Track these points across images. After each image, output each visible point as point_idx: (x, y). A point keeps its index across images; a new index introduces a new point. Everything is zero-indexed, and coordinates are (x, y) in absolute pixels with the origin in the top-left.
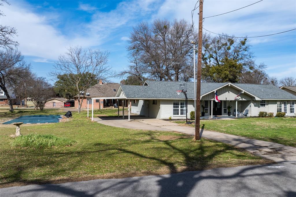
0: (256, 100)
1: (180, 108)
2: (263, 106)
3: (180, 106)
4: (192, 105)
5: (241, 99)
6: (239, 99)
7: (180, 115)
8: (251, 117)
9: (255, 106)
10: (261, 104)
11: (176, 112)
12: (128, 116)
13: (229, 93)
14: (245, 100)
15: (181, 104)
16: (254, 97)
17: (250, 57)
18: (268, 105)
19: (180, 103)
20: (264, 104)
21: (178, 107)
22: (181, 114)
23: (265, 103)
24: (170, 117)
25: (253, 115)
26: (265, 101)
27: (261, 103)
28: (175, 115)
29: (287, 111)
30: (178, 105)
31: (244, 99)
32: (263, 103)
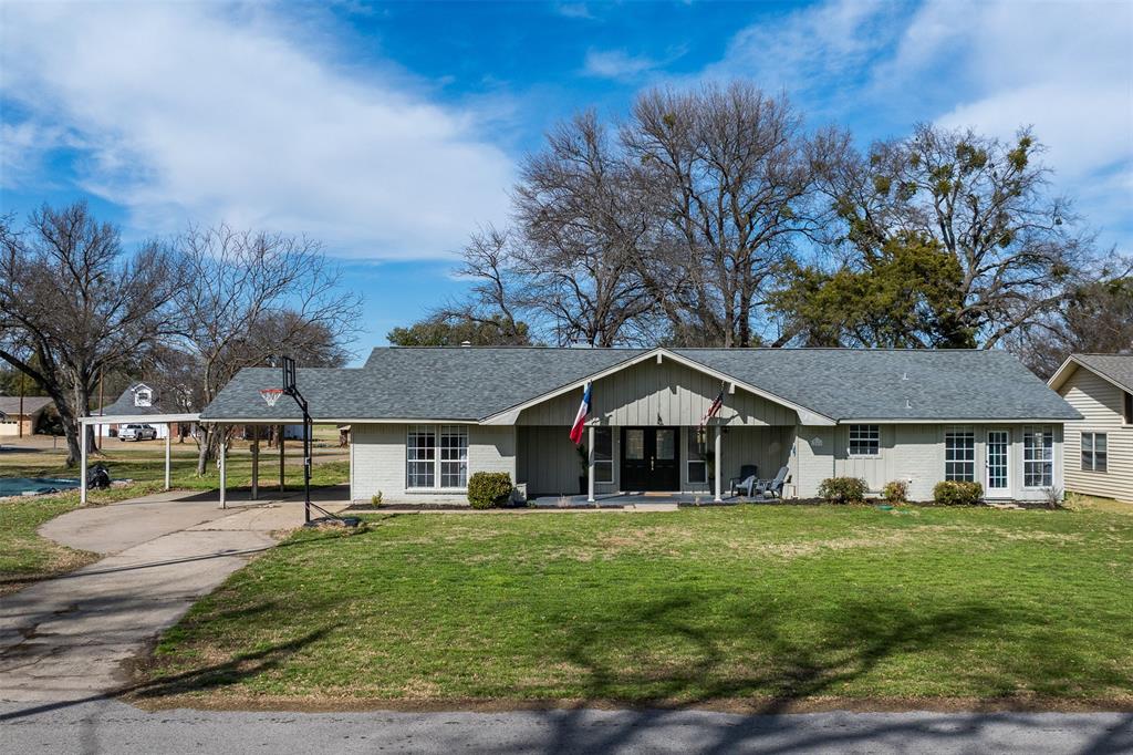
0: (804, 423)
1: (437, 460)
2: (865, 452)
3: (438, 450)
4: (494, 447)
5: (738, 422)
6: (729, 420)
7: (437, 486)
8: (795, 502)
9: (817, 451)
10: (853, 444)
11: (419, 475)
12: (218, 491)
13: (675, 393)
14: (762, 423)
15: (445, 442)
16: (795, 412)
17: (1059, 222)
18: (892, 447)
19: (438, 439)
20: (875, 444)
21: (431, 455)
22: (444, 484)
23: (876, 436)
24: (376, 495)
25: (802, 495)
26: (875, 427)
27: (853, 435)
28: (419, 485)
29: (1008, 477)
30: (431, 443)
31: (752, 421)
32: (865, 438)
